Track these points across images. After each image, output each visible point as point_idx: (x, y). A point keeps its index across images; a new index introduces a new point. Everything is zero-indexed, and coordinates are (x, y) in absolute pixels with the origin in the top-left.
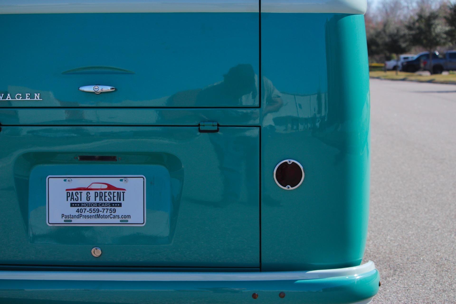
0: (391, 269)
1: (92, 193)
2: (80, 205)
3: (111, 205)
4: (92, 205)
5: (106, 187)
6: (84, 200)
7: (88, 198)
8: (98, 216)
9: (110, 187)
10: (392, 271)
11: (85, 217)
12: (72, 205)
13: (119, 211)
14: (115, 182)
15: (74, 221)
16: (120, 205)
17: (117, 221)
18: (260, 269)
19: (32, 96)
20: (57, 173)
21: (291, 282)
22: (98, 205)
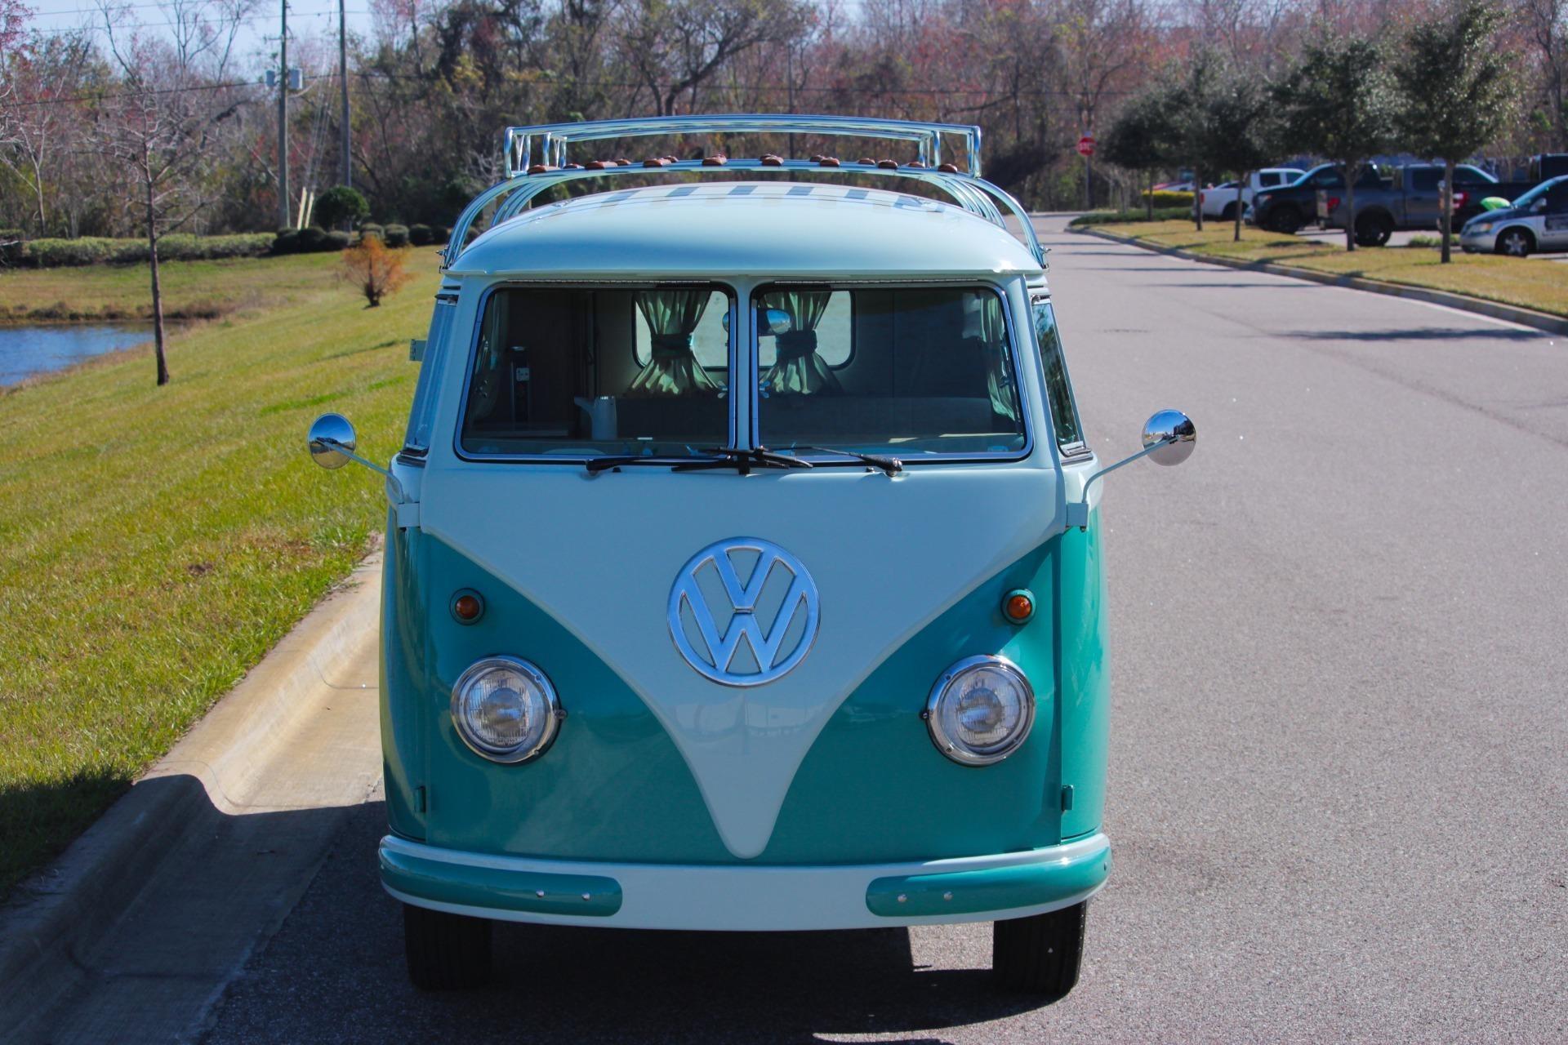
0: (1203, 877)
10: (1205, 881)
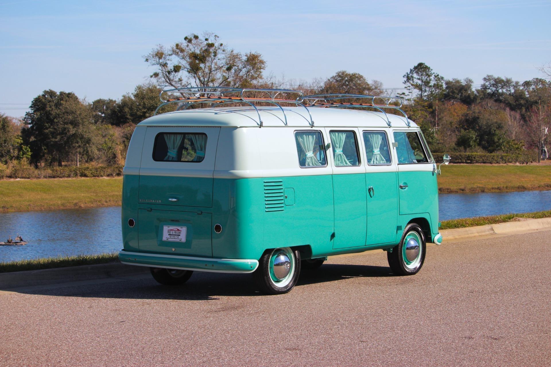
1: (174, 231)
2: (171, 235)
3: (178, 235)
4: (173, 235)
5: (177, 230)
6: (172, 234)
7: (173, 233)
8: (174, 239)
9: (178, 230)
11: (172, 238)
12: (169, 235)
13: (180, 237)
14: (179, 228)
15: (169, 239)
16: (180, 235)
17: (179, 240)
18: (212, 257)
19: (159, 201)
20: (166, 225)
21: (216, 262)
22: (175, 235)
